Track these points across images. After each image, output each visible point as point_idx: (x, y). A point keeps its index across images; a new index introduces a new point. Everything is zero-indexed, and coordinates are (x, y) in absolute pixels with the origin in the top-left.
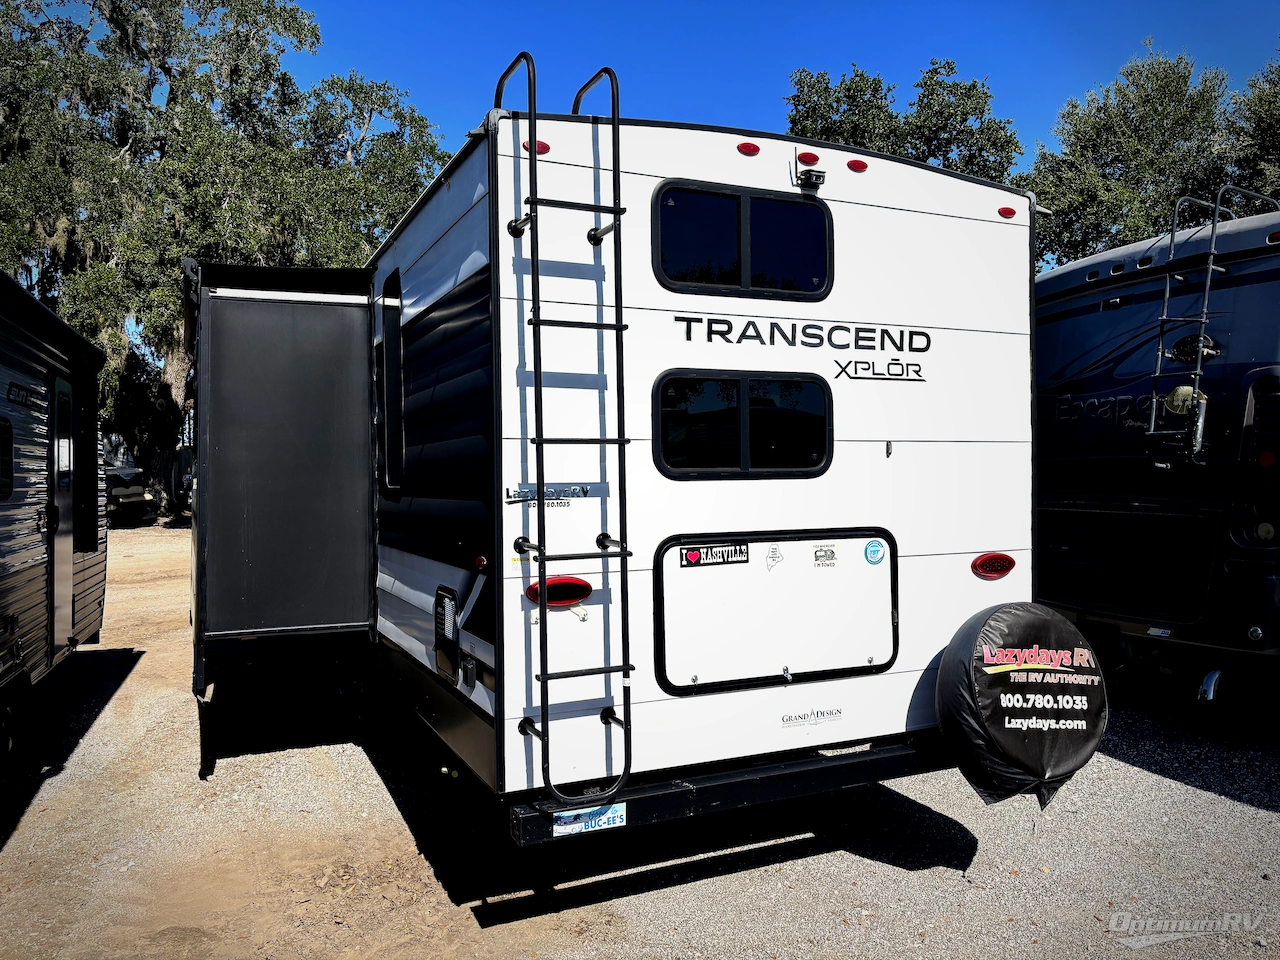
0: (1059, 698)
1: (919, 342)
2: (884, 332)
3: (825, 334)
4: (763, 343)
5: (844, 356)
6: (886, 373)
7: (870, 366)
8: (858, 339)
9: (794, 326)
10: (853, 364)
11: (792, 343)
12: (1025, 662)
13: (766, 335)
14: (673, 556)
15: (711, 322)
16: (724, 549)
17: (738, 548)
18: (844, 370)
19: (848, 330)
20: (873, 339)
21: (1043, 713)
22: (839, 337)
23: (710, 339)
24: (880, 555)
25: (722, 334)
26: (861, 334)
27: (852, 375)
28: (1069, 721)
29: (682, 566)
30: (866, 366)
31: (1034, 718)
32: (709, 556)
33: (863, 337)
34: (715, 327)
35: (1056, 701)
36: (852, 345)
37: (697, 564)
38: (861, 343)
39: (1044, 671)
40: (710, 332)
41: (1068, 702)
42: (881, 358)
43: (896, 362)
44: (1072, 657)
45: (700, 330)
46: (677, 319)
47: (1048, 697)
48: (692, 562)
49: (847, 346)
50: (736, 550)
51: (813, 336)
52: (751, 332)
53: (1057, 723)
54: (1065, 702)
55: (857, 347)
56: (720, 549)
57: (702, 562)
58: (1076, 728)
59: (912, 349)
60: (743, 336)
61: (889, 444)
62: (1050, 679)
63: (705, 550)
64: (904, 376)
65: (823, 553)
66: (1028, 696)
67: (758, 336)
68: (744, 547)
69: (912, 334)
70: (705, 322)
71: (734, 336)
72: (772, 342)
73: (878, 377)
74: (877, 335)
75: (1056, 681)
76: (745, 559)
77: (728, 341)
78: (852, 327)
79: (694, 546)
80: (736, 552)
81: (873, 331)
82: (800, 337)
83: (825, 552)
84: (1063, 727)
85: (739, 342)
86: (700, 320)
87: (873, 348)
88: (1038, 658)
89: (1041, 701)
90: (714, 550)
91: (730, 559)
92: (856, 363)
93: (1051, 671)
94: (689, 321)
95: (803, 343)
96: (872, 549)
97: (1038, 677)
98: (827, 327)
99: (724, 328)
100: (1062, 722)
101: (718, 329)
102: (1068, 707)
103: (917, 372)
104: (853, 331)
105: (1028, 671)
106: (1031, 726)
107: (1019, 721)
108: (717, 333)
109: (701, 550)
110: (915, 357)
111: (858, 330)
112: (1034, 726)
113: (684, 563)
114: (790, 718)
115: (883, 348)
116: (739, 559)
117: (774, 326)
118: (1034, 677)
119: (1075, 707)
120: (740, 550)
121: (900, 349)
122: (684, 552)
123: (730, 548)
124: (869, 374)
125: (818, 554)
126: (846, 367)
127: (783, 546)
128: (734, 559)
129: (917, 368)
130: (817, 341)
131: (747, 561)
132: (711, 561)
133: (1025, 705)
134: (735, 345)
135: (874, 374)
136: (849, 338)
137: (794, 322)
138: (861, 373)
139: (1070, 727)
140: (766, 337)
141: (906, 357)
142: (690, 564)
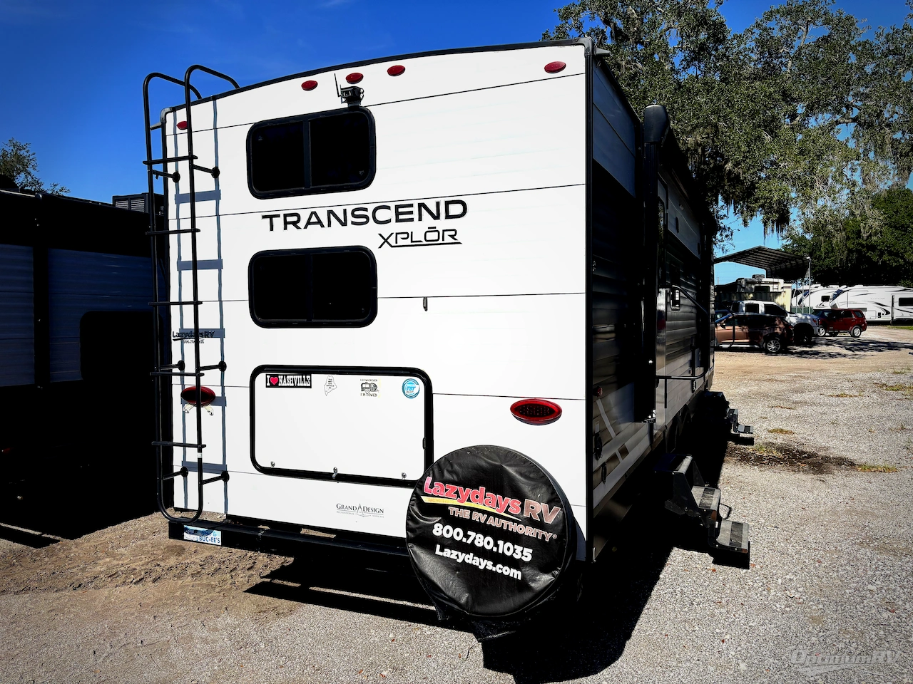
0: (500, 543)
1: (455, 209)
2: (421, 206)
3: (369, 214)
4: (322, 226)
5: (386, 230)
6: (423, 240)
7: (409, 235)
8: (398, 214)
9: (345, 211)
10: (394, 236)
11: (344, 224)
12: (469, 500)
13: (325, 221)
14: (261, 378)
15: (286, 216)
16: (295, 377)
17: (304, 377)
18: (386, 241)
19: (388, 208)
20: (411, 213)
21: (482, 553)
22: (382, 215)
23: (285, 228)
24: (416, 391)
25: (294, 223)
26: (400, 210)
27: (394, 244)
28: (506, 568)
29: (267, 387)
30: (405, 236)
31: (472, 554)
32: (285, 381)
33: (402, 212)
34: (289, 219)
35: (496, 545)
36: (394, 219)
37: (276, 386)
38: (401, 217)
39: (489, 514)
40: (286, 223)
41: (509, 549)
42: (418, 228)
43: (432, 229)
44: (522, 506)
45: (278, 222)
46: (264, 217)
47: (489, 538)
48: (273, 384)
49: (389, 221)
50: (303, 378)
51: (360, 216)
52: (314, 219)
53: (494, 565)
54: (505, 548)
55: (398, 220)
56: (292, 377)
57: (280, 385)
58: (511, 575)
59: (448, 217)
60: (309, 223)
61: (425, 299)
62: (492, 522)
63: (282, 377)
64: (440, 241)
65: (368, 386)
66: (469, 533)
67: (319, 222)
68: (308, 377)
69: (447, 203)
70: (282, 217)
71: (302, 224)
72: (329, 225)
73: (416, 244)
74: (415, 209)
75: (499, 526)
76: (309, 385)
77: (298, 228)
78: (393, 206)
79: (275, 373)
80: (303, 380)
81: (411, 206)
82: (350, 218)
83: (370, 385)
84: (500, 571)
85: (306, 227)
86: (278, 216)
87: (412, 220)
88: (484, 500)
89: (480, 540)
90: (288, 377)
91: (298, 385)
92: (397, 234)
93: (495, 515)
94: (271, 217)
95: (353, 223)
96: (409, 385)
97: (483, 518)
98: (371, 208)
99: (295, 219)
100: (499, 566)
101: (292, 220)
102: (508, 554)
103: (452, 236)
104: (393, 209)
105: (472, 509)
106: (467, 561)
107: (455, 553)
108: (290, 223)
109: (279, 377)
110: (451, 224)
111: (397, 207)
112: (470, 562)
113: (268, 384)
114: (342, 507)
115: (420, 219)
116: (305, 385)
117: (330, 212)
118: (477, 517)
119: (515, 555)
120: (306, 378)
121: (437, 217)
122: (268, 377)
123: (299, 377)
124: (408, 242)
125: (364, 386)
126: (388, 238)
127: (337, 378)
128: (302, 385)
129: (453, 233)
130: (364, 220)
131: (310, 387)
132: (286, 385)
133: (464, 540)
134: (303, 230)
135: (412, 241)
136: (391, 214)
137: (345, 207)
138: (401, 242)
139: (506, 573)
140: (325, 222)
141: (442, 224)
142: (272, 386)
